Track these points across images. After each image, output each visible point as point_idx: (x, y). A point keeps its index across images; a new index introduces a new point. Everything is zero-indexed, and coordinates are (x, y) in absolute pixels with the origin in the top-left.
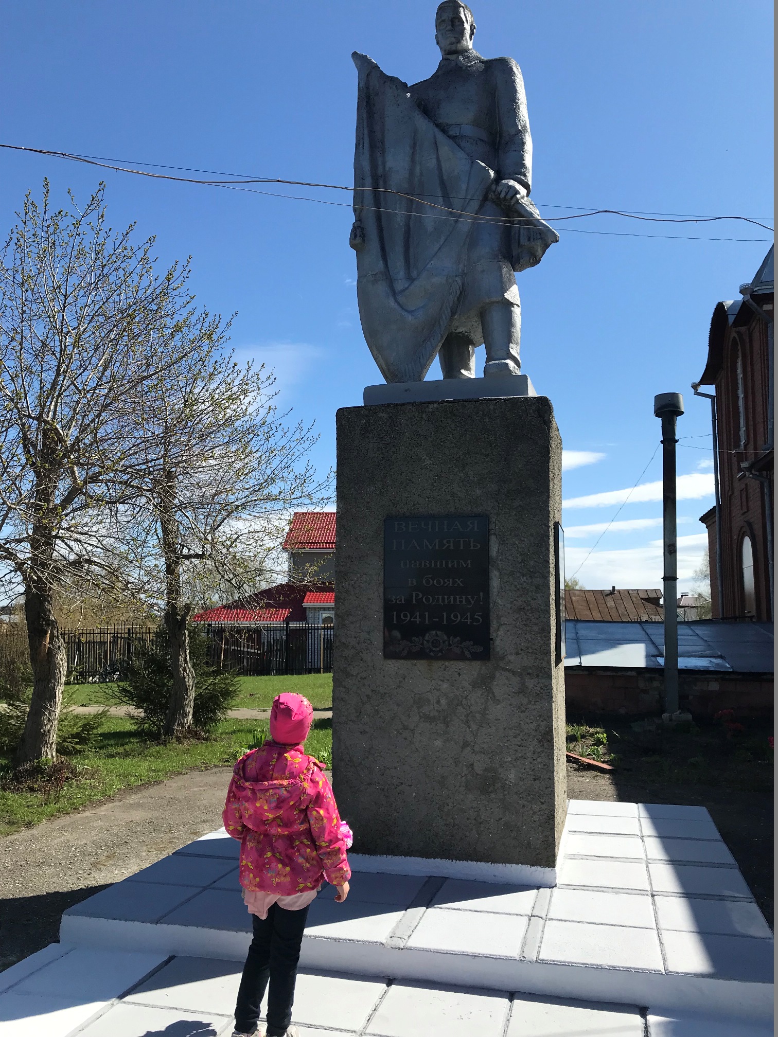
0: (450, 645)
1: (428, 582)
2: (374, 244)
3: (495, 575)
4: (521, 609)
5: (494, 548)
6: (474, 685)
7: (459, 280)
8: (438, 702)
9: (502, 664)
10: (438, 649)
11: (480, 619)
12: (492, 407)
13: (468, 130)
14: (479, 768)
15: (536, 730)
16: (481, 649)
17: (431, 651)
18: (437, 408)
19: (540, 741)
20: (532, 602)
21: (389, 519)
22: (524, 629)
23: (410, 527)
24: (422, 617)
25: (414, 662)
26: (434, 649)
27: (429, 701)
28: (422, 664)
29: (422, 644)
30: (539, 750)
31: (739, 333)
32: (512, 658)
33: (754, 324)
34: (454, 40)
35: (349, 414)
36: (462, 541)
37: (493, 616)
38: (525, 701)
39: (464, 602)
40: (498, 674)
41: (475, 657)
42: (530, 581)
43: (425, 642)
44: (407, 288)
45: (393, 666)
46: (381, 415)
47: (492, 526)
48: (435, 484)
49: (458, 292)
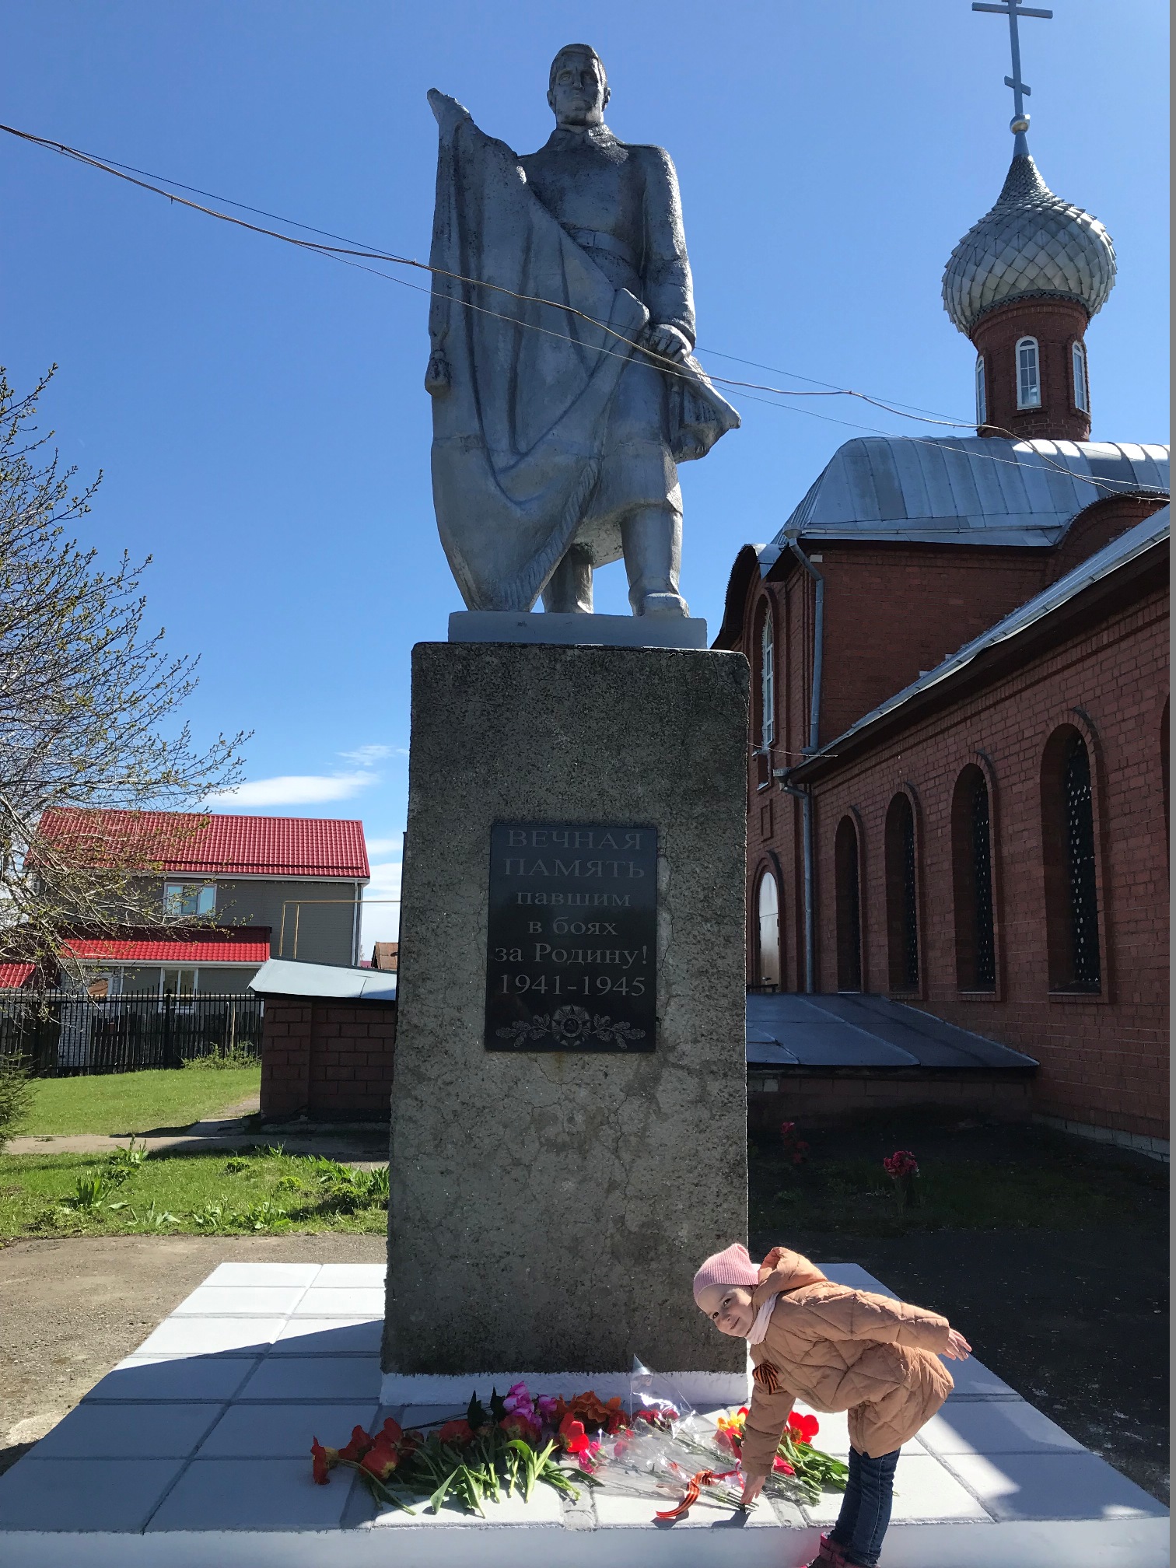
0: (593, 1028)
1: (560, 927)
2: (463, 391)
3: (664, 917)
4: (702, 973)
5: (664, 878)
6: (629, 1092)
7: (593, 464)
8: (571, 1120)
9: (672, 1058)
10: (574, 1035)
11: (642, 987)
12: (664, 662)
13: (605, 241)
14: (633, 1225)
15: (722, 1160)
16: (643, 1034)
17: (563, 1037)
18: (579, 657)
19: (727, 1176)
20: (719, 962)
21: (499, 826)
22: (708, 1001)
23: (534, 839)
24: (551, 984)
25: (534, 1055)
26: (569, 1035)
27: (555, 1118)
28: (545, 1061)
29: (549, 1027)
30: (725, 1191)
31: (771, 591)
32: (687, 1048)
33: (795, 580)
34: (582, 104)
35: (435, 652)
36: (616, 866)
37: (661, 983)
38: (705, 1114)
39: (617, 961)
40: (665, 1073)
41: (634, 1047)
42: (716, 929)
43: (554, 1024)
44: (513, 467)
45: (498, 1061)
46: (488, 659)
47: (662, 843)
48: (573, 774)
49: (592, 482)
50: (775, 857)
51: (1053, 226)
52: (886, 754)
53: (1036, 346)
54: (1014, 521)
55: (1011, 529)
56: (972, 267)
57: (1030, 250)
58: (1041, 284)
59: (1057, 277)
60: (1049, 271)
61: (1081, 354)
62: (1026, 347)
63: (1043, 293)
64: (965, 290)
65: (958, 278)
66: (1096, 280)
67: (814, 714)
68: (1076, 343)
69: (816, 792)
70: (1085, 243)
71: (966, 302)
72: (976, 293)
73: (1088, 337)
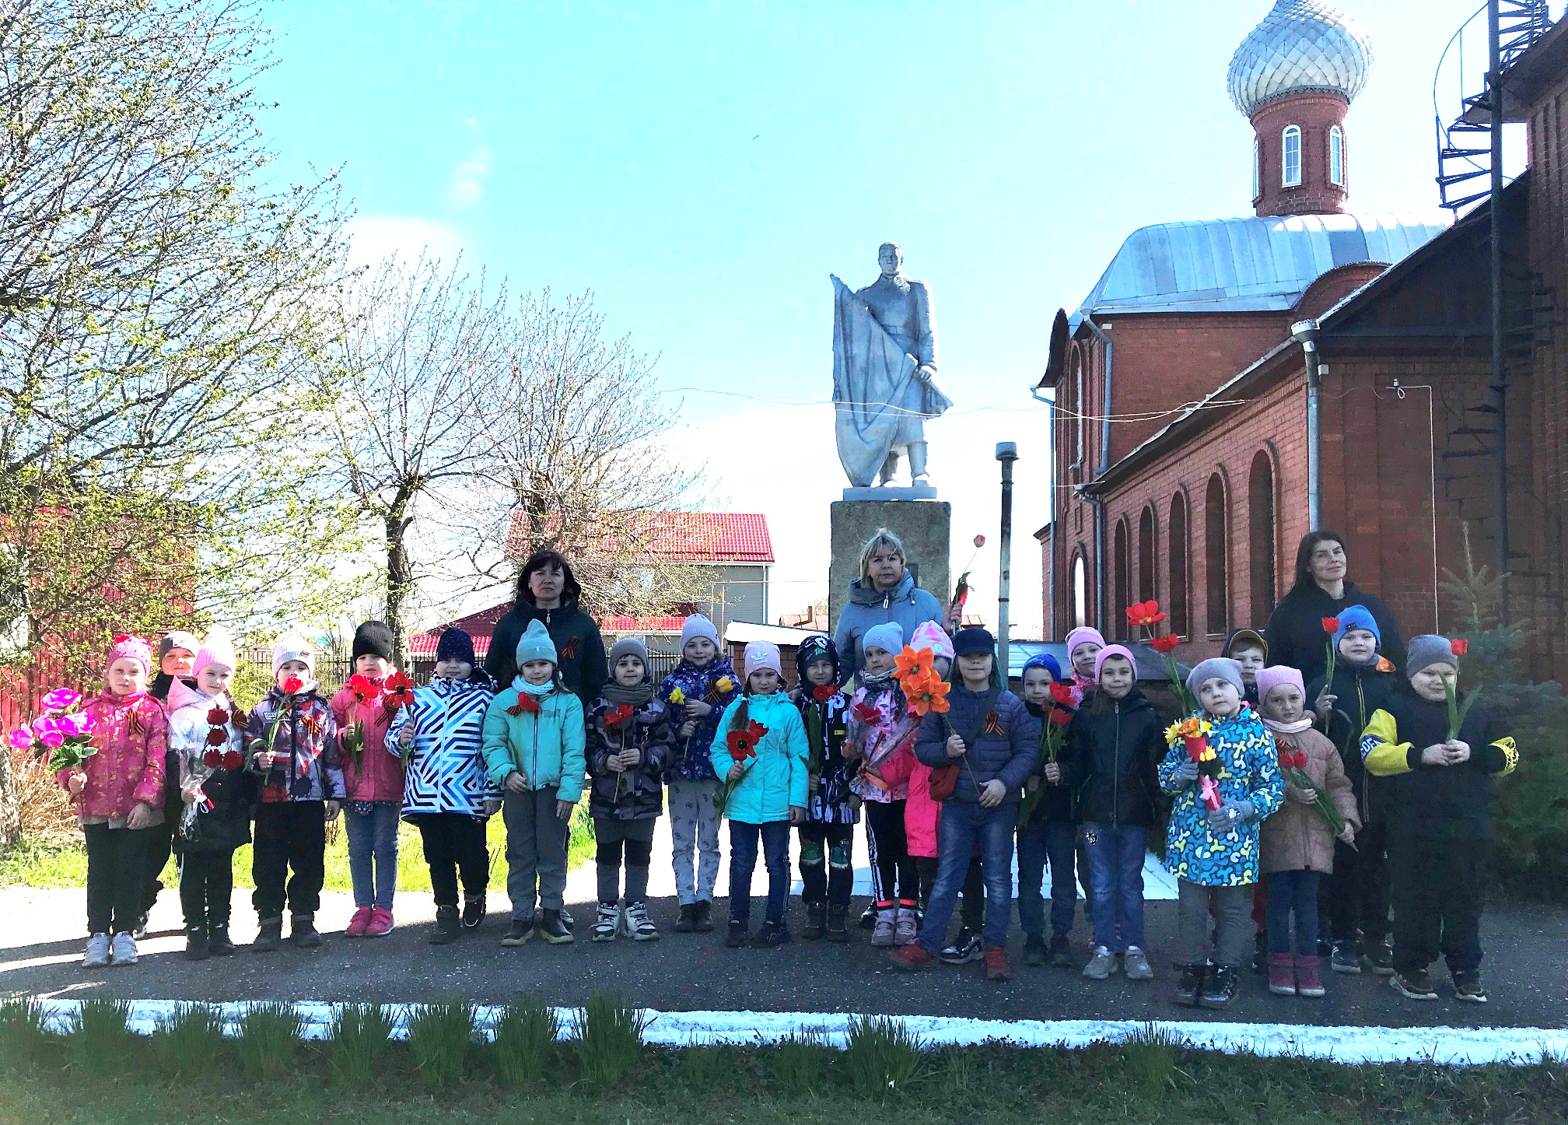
2: (846, 401)
7: (896, 426)
13: (901, 330)
31: (1079, 345)
33: (1093, 340)
34: (890, 265)
35: (836, 505)
44: (866, 429)
49: (896, 431)
50: (1083, 546)
51: (1313, 34)
52: (1140, 479)
53: (1299, 133)
54: (1262, 290)
55: (1258, 296)
56: (1247, 69)
57: (1294, 54)
58: (1304, 82)
59: (1317, 72)
60: (1311, 71)
61: (1340, 135)
62: (1292, 134)
63: (1305, 88)
64: (1243, 88)
65: (1237, 78)
66: (1352, 74)
67: (1105, 442)
68: (1334, 127)
69: (1106, 501)
70: (1341, 46)
71: (1244, 98)
72: (1252, 90)
73: (1344, 122)
